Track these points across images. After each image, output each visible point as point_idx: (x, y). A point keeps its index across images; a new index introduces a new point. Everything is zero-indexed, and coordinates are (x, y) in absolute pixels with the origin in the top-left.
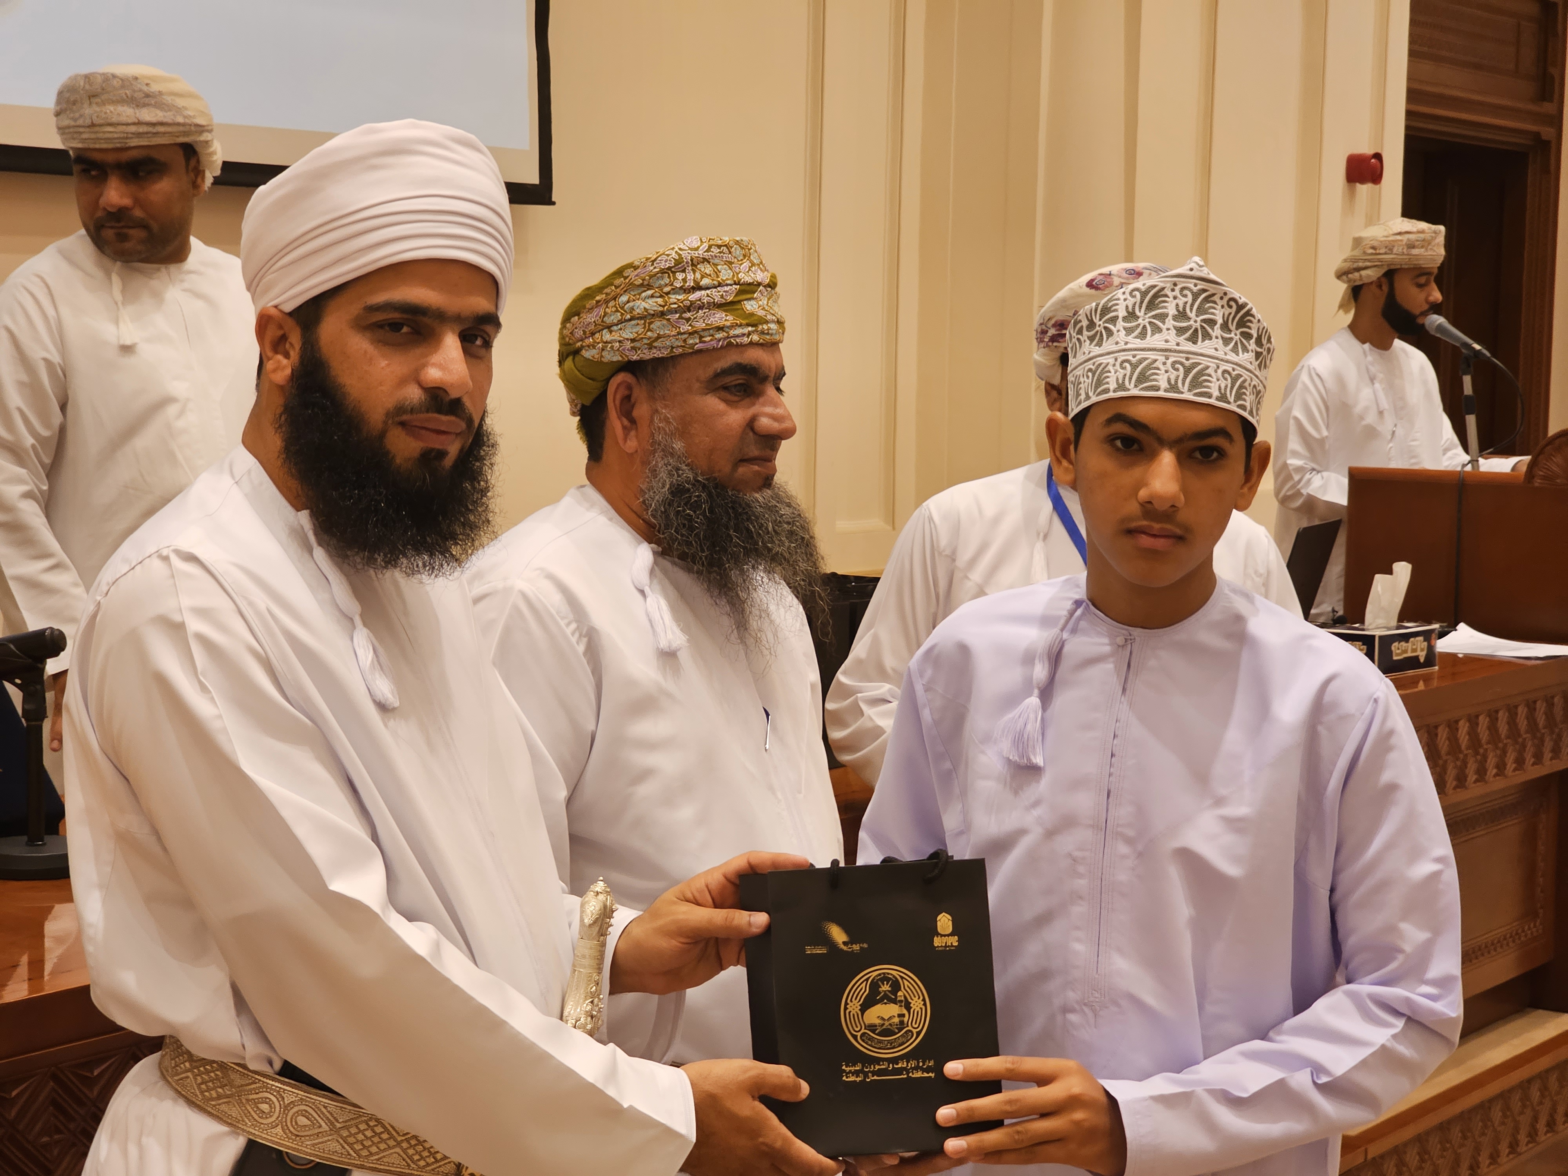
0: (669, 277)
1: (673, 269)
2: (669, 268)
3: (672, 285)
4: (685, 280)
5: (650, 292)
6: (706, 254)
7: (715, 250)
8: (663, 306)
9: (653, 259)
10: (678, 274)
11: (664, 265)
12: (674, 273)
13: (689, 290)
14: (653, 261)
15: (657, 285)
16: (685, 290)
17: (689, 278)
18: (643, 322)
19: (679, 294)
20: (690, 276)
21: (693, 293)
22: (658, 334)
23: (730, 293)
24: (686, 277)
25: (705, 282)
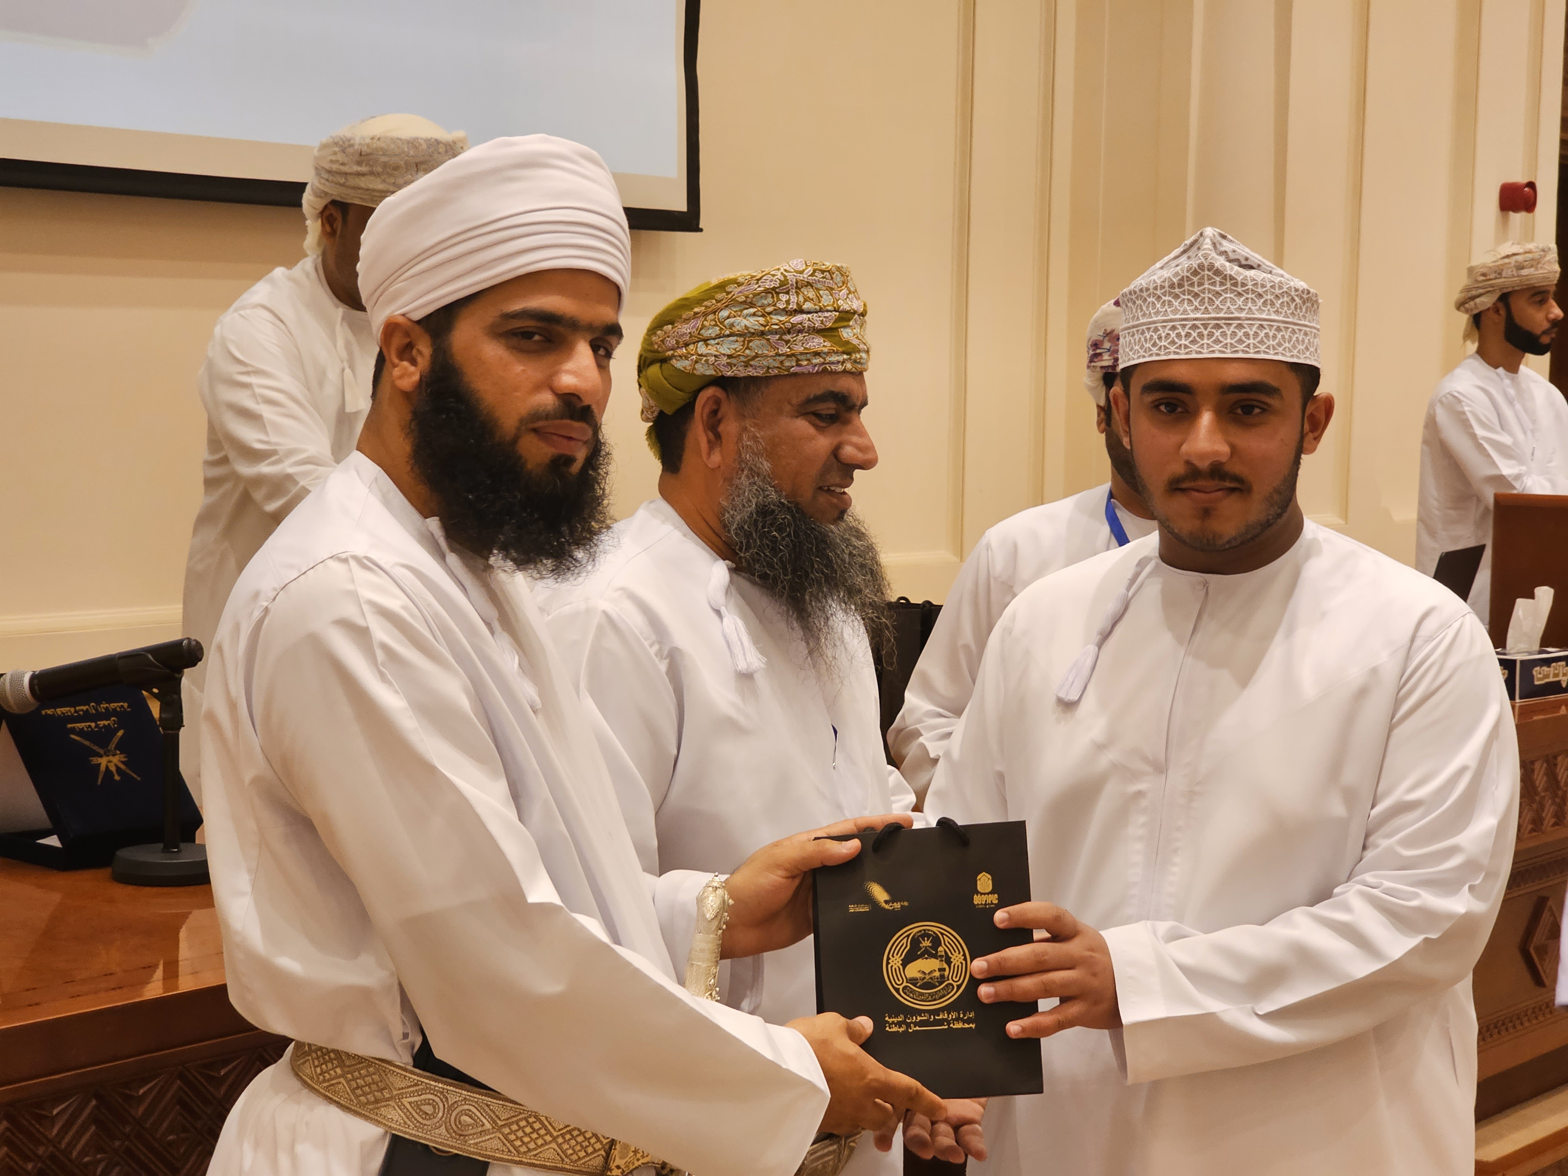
0: (773, 297)
1: (777, 290)
2: (774, 289)
3: (775, 305)
4: (788, 302)
5: (752, 310)
6: (810, 278)
7: (819, 275)
8: (765, 326)
9: (757, 277)
10: (782, 295)
11: (768, 284)
12: (778, 294)
13: (791, 312)
14: (758, 280)
15: (759, 304)
16: (787, 312)
17: (792, 300)
18: (742, 339)
19: (782, 316)
20: (794, 299)
21: (795, 316)
22: (756, 353)
23: (828, 319)
24: (789, 299)
25: (807, 306)
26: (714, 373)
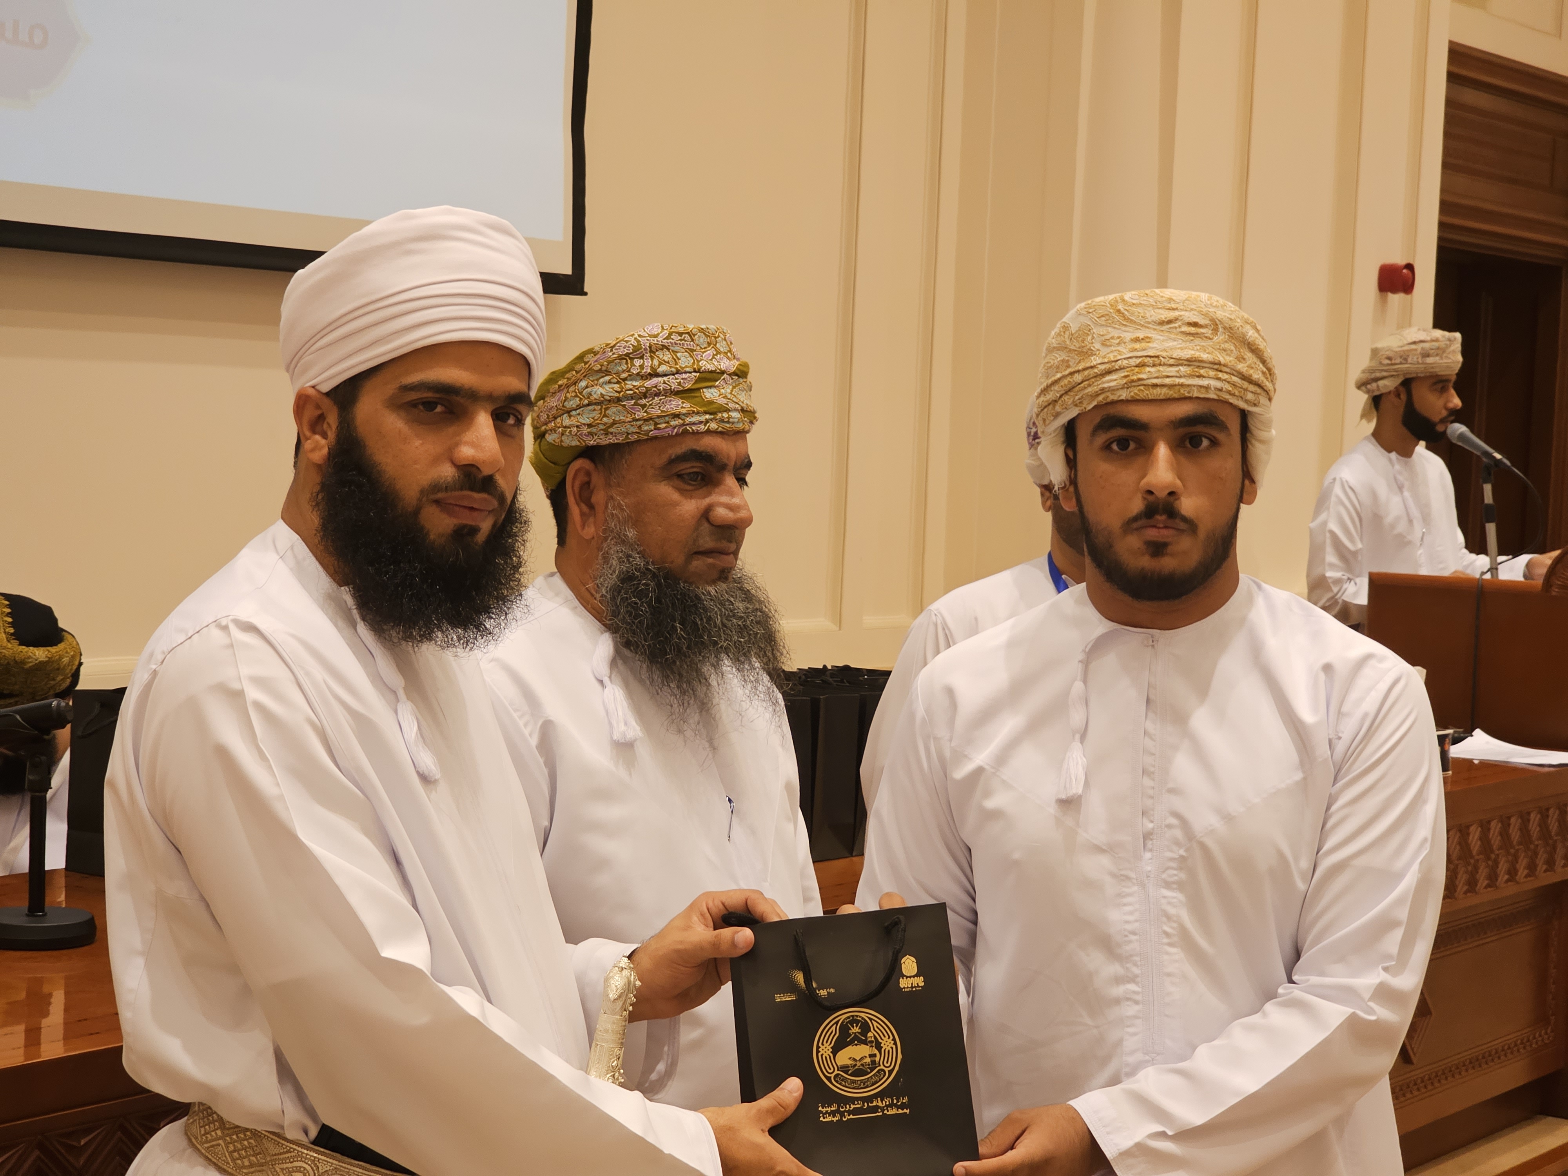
0: (627, 363)
1: (631, 356)
2: (627, 355)
3: (629, 371)
4: (642, 367)
5: (607, 378)
6: (665, 341)
7: (675, 337)
8: (620, 393)
9: (612, 345)
10: (636, 360)
11: (622, 351)
12: (632, 359)
13: (646, 376)
14: (612, 347)
15: (615, 371)
16: (642, 377)
17: (646, 364)
18: (600, 407)
19: (636, 380)
20: (648, 363)
21: (650, 379)
22: (613, 420)
23: (688, 381)
24: (644, 363)
25: (663, 369)
26: (578, 444)
